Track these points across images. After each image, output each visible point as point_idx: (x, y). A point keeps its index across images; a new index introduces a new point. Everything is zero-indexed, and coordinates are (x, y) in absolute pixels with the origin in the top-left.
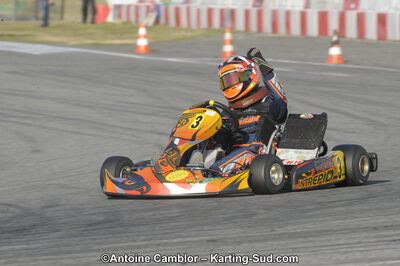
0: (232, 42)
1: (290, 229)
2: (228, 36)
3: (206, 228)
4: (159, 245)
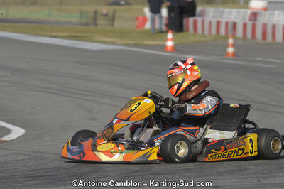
0: (233, 46)
1: (271, 180)
2: (231, 41)
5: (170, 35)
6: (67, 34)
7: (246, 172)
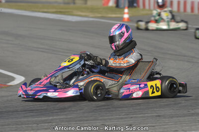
3: (155, 109)
4: (132, 117)
5: (126, 10)
6: (54, 10)
7: (180, 105)
